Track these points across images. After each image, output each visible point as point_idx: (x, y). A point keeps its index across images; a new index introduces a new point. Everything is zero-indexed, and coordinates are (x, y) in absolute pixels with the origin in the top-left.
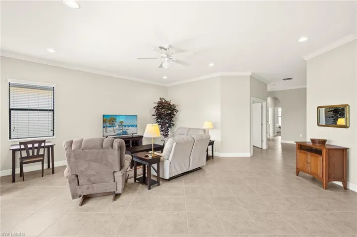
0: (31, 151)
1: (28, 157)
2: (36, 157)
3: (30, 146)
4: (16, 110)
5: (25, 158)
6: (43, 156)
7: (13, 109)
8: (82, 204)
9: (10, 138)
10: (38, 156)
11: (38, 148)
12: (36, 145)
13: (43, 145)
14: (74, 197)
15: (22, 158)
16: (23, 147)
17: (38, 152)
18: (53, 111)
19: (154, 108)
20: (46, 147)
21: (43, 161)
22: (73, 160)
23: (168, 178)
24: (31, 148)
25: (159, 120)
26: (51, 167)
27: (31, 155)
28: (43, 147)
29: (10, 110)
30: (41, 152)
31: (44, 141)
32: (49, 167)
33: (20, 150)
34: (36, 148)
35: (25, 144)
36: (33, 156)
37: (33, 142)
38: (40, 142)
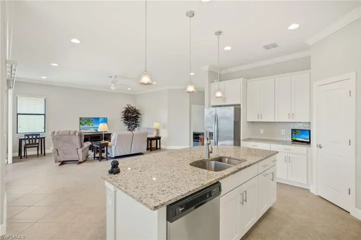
0: (31, 140)
1: (29, 144)
2: (34, 144)
3: (31, 137)
4: (21, 114)
5: (27, 144)
6: (38, 143)
7: (19, 114)
8: (60, 165)
9: (17, 133)
10: (35, 143)
11: (36, 139)
12: (34, 137)
13: (38, 137)
14: (56, 162)
15: (26, 144)
16: (26, 137)
17: (35, 141)
18: (45, 115)
19: (123, 112)
20: (40, 138)
21: (38, 147)
22: (55, 141)
23: (114, 157)
24: (31, 139)
25: (126, 122)
26: (43, 153)
27: (31, 143)
28: (38, 138)
29: (18, 114)
30: (37, 141)
31: (39, 135)
32: (42, 153)
33: (25, 139)
34: (34, 138)
35: (28, 135)
36: (32, 144)
37: (32, 135)
38: (37, 135)
